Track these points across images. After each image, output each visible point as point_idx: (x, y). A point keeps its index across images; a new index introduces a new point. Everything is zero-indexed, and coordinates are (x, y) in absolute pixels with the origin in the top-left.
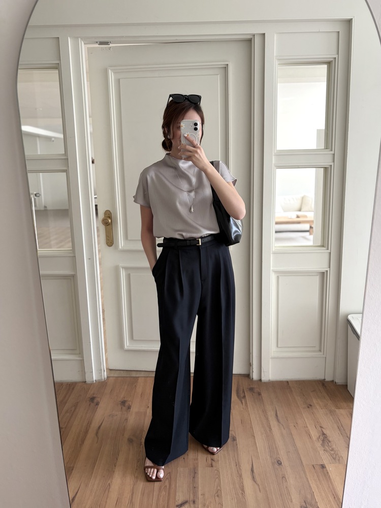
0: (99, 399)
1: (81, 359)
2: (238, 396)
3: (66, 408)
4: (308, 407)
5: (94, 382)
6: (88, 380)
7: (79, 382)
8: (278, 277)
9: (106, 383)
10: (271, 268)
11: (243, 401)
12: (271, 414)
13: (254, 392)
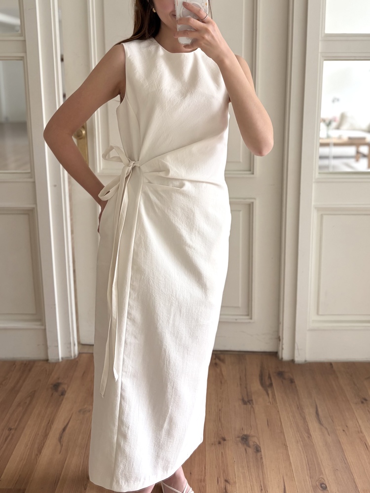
0: (65, 387)
1: (43, 327)
2: (262, 383)
3: (18, 399)
4: (362, 402)
5: (60, 360)
6: (51, 357)
7: (39, 361)
8: (322, 216)
9: (77, 362)
10: (313, 203)
11: (270, 392)
12: (309, 412)
13: (285, 379)
